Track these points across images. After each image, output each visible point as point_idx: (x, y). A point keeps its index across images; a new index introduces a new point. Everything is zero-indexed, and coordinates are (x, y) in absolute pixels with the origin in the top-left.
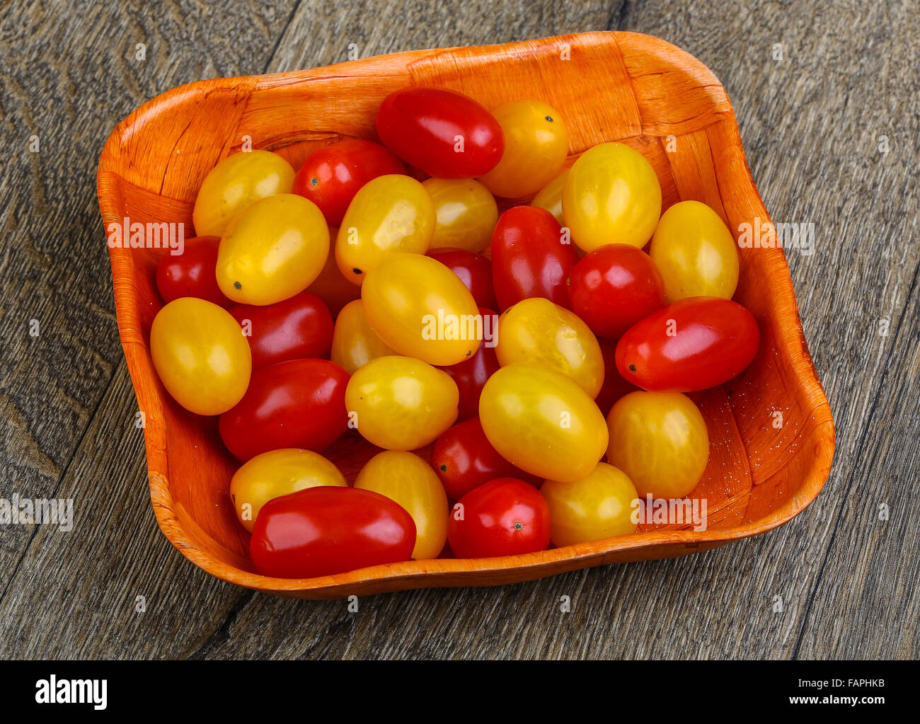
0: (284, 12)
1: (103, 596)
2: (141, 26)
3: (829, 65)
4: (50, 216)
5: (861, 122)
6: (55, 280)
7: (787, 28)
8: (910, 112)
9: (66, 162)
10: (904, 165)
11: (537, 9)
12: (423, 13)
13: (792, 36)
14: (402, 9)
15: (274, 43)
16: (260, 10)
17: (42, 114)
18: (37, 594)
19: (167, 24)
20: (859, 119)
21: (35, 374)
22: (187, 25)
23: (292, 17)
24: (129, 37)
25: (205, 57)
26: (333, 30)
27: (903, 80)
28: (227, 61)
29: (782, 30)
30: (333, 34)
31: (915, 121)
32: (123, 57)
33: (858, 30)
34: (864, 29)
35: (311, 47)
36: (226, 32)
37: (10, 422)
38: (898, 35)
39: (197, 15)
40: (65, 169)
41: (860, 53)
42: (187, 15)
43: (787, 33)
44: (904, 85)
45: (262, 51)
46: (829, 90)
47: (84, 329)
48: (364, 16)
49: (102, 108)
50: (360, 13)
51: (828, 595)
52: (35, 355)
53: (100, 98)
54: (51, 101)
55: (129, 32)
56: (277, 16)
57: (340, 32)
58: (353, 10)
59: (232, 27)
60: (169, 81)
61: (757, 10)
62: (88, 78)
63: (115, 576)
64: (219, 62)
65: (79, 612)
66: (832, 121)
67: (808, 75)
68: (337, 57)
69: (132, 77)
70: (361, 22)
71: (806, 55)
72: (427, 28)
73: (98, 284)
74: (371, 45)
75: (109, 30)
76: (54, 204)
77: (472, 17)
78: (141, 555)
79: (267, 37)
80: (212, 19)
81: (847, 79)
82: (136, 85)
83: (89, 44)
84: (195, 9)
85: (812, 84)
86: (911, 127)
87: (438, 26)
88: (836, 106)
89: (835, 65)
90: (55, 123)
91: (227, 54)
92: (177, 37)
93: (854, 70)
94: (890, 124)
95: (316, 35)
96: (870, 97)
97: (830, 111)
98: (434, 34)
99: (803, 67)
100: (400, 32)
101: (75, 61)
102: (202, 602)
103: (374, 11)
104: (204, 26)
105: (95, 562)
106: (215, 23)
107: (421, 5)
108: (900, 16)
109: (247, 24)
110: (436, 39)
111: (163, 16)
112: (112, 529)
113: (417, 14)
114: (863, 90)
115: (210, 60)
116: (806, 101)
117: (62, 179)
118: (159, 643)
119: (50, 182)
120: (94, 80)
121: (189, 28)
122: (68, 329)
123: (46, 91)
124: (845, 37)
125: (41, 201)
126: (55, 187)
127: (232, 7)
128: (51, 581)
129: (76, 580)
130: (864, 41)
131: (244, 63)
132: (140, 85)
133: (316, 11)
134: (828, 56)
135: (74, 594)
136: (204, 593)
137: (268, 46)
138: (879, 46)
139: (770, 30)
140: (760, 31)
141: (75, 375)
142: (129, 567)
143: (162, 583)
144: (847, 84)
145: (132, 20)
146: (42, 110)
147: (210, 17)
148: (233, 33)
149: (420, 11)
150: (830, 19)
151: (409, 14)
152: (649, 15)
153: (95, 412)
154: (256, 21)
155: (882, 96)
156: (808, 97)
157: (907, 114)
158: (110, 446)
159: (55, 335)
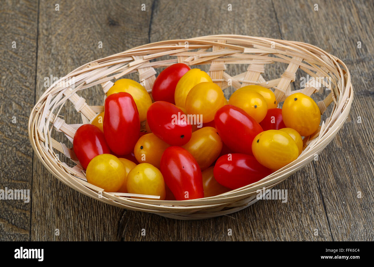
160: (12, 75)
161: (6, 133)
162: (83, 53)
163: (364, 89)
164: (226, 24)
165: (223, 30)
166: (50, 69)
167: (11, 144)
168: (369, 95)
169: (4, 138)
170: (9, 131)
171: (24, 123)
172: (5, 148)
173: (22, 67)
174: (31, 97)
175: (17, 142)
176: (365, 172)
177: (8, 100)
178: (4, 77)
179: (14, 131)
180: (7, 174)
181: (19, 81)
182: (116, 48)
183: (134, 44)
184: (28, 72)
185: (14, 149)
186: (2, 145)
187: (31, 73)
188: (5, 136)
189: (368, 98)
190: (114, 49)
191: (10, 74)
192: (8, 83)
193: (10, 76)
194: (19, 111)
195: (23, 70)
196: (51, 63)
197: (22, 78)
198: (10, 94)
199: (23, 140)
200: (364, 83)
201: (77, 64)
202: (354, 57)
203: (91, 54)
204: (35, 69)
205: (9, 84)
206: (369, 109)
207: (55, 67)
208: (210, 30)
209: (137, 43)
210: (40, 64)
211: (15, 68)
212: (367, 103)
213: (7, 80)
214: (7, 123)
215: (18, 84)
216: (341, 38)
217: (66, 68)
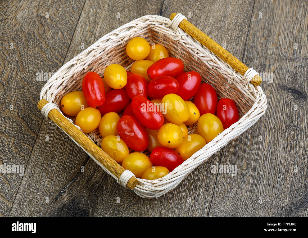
0: (77, 18)
1: (51, 164)
2: (41, 24)
3: (213, 24)
4: (25, 73)
5: (222, 38)
6: (29, 88)
7: (202, 16)
8: (234, 35)
9: (27, 59)
10: (234, 49)
11: (139, 14)
12: (111, 17)
13: (203, 18)
14: (106, 16)
15: (75, 26)
16: (71, 18)
17: (20, 47)
18: (35, 165)
19: (48, 23)
20: (221, 37)
21: (27, 112)
22: (53, 23)
23: (79, 19)
24: (39, 27)
25: (58, 31)
26: (90, 22)
27: (231, 27)
28: (64, 31)
29: (200, 16)
30: (90, 23)
31: (235, 37)
32: (38, 32)
33: (219, 15)
34: (221, 15)
35: (85, 27)
36: (63, 24)
37: (23, 124)
38: (229, 16)
39: (55, 20)
40: (27, 61)
41: (220, 21)
42: (52, 20)
43: (202, 17)
44: (232, 29)
45: (72, 28)
46: (213, 31)
47: (38, 100)
48: (97, 18)
49: (35, 45)
50: (96, 18)
51: (225, 153)
52: (26, 107)
53: (34, 42)
54: (22, 44)
55: (39, 25)
56: (75, 19)
57: (91, 23)
58: (94, 17)
59: (64, 23)
60: (50, 37)
61: (194, 12)
62: (30, 37)
63: (53, 159)
64: (62, 32)
65: (46, 168)
66: (215, 39)
67: (208, 27)
68: (91, 29)
69: (41, 37)
70: (96, 20)
71: (207, 22)
72: (113, 21)
73: (40, 89)
74: (99, 26)
75: (34, 25)
76: (26, 69)
77: (124, 17)
78: (59, 154)
79: (73, 25)
80: (59, 21)
81: (218, 28)
82: (42, 39)
83: (29, 29)
84: (54, 19)
85: (209, 29)
86: (234, 39)
87: (116, 20)
88: (216, 35)
89: (214, 25)
90: (23, 49)
91: (64, 30)
92: (51, 26)
93: (219, 25)
94: (229, 39)
95: (85, 24)
96: (224, 32)
97: (214, 36)
98: (115, 22)
99: (207, 25)
100: (106, 22)
101: (26, 33)
102: (75, 164)
103: (99, 17)
104: (57, 23)
105: (48, 156)
106: (60, 22)
107: (111, 15)
108: (229, 11)
109: (68, 22)
110: (115, 23)
111: (47, 21)
112: (51, 148)
113: (110, 17)
114: (222, 30)
115: (60, 32)
116: (208, 34)
117: (27, 63)
118: (66, 175)
119: (24, 64)
120: (31, 38)
121: (53, 24)
122: (34, 100)
123: (20, 41)
124: (216, 17)
125: (22, 69)
126: (25, 65)
127: (63, 18)
128: (38, 161)
129: (44, 161)
130: (221, 18)
131: (68, 32)
132: (43, 39)
133: (85, 18)
134: (212, 22)
135: (44, 164)
136: (75, 162)
137: (74, 27)
138: (225, 19)
139: (198, 16)
140: (195, 17)
141: (37, 111)
142: (57, 157)
143: (65, 160)
144: (218, 29)
145: (39, 22)
146: (19, 46)
147: (58, 21)
148: (65, 24)
149: (111, 16)
150: (212, 13)
151: (108, 17)
152: (167, 14)
153: (43, 120)
154: (70, 21)
155: (226, 31)
156: (209, 33)
157: (233, 36)
158: (48, 128)
159: (30, 102)
160: (66, 9)
161: (47, 56)
162: (117, 2)
163: (284, 83)
164: (218, 2)
165: (214, 7)
166: (92, 10)
167: (48, 65)
168: (285, 89)
169: (45, 59)
170: (49, 54)
171: (61, 51)
172: (43, 67)
173: (75, 3)
174: (72, 30)
175: (51, 65)
176: (255, 150)
177: (58, 29)
178: (60, 9)
179: (52, 55)
180: (38, 88)
181: (69, 14)
182: (139, 4)
183: (152, 4)
184: (77, 9)
185: (49, 69)
186: (42, 64)
187: (79, 10)
188: (46, 58)
189: (284, 91)
190: (138, 4)
191: (65, 7)
192: (62, 14)
193: (65, 9)
194: (61, 39)
195: (75, 6)
196: (94, 5)
197: (72, 13)
198: (60, 24)
199: (56, 63)
200: (287, 79)
201: (110, 10)
202: (289, 55)
203: (122, 4)
204: (82, 7)
205: (62, 16)
206: (280, 101)
207: (96, 9)
208: (205, 5)
209: (155, 3)
210: (87, 4)
211: (70, 3)
212: (281, 96)
213: (62, 11)
214: (50, 47)
215: (68, 18)
216: (289, 36)
217: (102, 12)
